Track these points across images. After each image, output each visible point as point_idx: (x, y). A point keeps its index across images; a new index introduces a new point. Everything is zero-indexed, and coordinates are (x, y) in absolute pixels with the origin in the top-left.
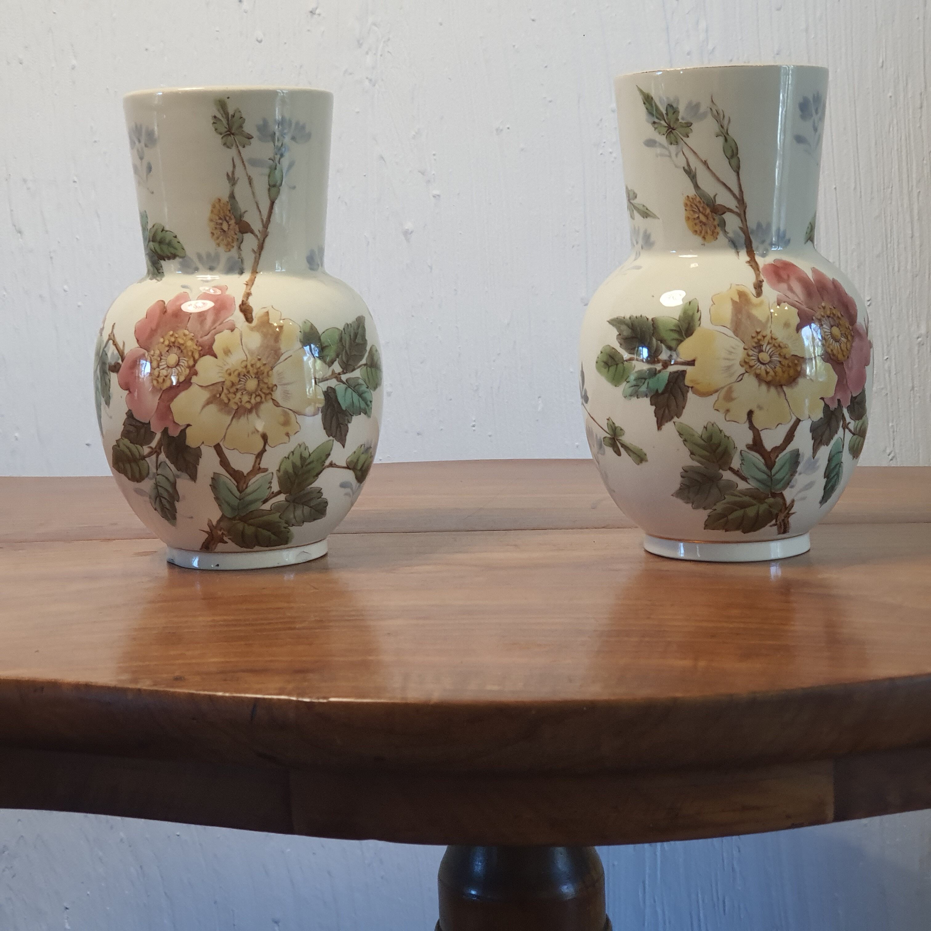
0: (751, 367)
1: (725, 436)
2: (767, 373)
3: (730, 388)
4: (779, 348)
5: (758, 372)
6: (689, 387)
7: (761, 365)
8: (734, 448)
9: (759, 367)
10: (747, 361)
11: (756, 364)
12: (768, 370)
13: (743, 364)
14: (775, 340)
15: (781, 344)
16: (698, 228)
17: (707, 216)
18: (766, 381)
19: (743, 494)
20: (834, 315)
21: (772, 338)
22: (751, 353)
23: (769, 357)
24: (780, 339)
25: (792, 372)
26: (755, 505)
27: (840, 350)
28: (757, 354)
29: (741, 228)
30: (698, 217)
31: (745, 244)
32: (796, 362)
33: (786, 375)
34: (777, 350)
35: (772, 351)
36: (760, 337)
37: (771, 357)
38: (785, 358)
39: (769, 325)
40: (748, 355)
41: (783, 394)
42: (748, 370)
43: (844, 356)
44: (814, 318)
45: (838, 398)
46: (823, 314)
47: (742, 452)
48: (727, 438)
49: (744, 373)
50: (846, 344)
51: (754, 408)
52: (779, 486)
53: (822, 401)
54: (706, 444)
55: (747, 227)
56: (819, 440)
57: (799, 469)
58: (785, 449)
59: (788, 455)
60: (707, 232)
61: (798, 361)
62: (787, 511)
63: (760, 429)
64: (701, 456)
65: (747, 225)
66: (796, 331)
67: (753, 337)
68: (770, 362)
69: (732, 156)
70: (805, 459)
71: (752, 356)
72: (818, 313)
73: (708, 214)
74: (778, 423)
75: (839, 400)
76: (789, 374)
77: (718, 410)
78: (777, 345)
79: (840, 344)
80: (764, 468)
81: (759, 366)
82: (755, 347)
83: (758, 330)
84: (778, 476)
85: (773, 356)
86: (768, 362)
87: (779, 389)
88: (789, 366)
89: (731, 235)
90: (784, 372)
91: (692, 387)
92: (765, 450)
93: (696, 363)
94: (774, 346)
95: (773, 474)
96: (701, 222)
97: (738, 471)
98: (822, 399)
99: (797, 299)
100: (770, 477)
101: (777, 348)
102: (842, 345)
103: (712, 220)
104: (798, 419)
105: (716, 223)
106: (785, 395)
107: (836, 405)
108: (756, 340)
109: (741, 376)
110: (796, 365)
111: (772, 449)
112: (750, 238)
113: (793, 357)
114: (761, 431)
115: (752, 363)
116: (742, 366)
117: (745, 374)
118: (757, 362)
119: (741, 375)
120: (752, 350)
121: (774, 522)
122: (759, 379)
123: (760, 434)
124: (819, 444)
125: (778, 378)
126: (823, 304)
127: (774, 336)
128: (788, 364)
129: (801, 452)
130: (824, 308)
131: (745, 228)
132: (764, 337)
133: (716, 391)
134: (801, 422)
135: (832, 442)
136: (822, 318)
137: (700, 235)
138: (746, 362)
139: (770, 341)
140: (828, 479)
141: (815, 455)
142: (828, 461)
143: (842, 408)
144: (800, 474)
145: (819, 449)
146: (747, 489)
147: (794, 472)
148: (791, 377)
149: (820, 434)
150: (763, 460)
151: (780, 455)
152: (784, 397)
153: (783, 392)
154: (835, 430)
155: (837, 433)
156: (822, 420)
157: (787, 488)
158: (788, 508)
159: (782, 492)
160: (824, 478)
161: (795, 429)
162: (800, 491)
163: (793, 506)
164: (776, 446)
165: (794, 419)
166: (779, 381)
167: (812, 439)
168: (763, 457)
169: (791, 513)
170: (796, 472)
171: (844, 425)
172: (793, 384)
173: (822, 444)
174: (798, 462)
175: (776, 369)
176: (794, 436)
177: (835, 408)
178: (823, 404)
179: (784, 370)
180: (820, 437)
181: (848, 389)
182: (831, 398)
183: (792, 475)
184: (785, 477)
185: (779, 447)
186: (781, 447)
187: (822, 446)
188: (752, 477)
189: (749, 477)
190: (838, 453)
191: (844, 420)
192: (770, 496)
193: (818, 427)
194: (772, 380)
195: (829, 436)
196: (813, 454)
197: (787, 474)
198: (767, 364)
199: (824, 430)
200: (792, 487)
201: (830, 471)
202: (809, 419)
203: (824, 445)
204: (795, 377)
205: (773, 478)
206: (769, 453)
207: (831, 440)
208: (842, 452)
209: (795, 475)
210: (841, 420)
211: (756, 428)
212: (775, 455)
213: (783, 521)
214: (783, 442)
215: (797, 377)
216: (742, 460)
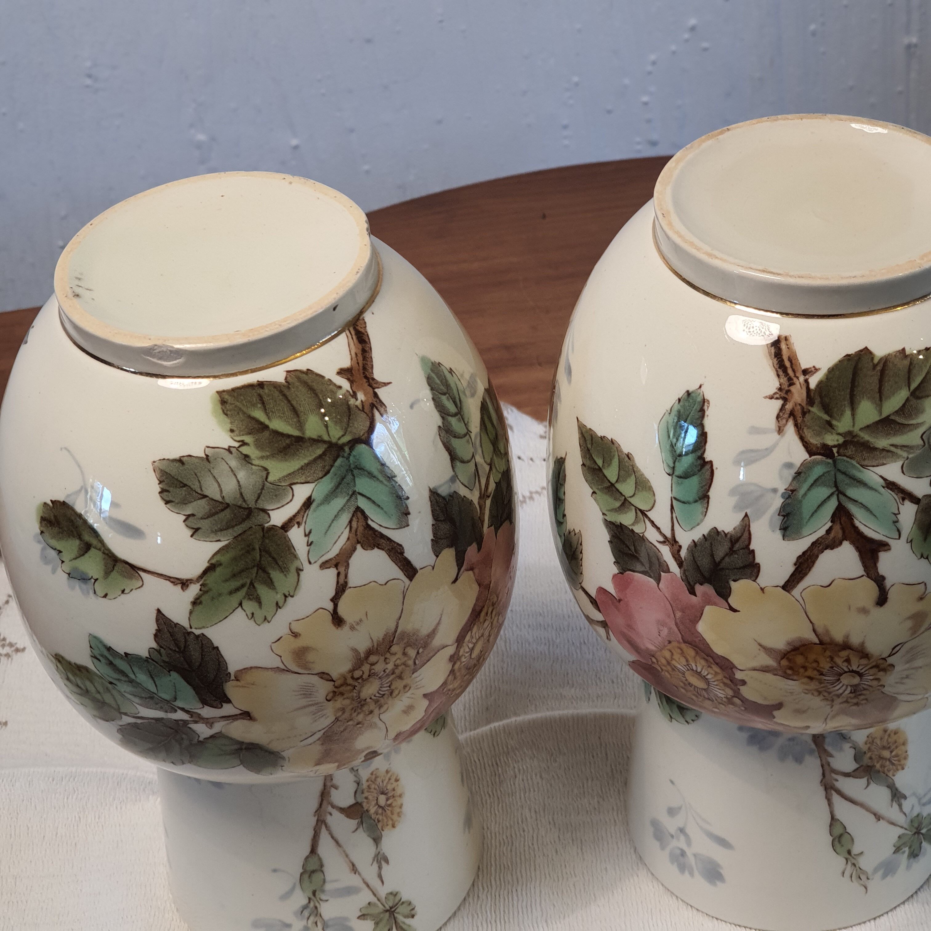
0: (876, 666)
2: (847, 660)
3: (914, 633)
4: (821, 689)
5: (864, 661)
7: (858, 670)
8: (911, 541)
9: (861, 668)
10: (881, 673)
11: (866, 670)
12: (846, 664)
13: (889, 668)
14: (826, 700)
15: (816, 693)
16: (893, 738)
17: (880, 757)
18: (851, 649)
19: (888, 451)
21: (832, 701)
22: (873, 683)
23: (842, 680)
24: (818, 699)
25: (800, 660)
26: (861, 429)
28: (862, 682)
29: (831, 756)
30: (891, 752)
31: (824, 738)
32: (790, 672)
33: (812, 656)
34: (824, 688)
35: (834, 687)
36: (854, 701)
37: (839, 680)
38: (811, 678)
39: (833, 712)
40: (879, 679)
41: (820, 630)
42: (881, 661)
43: (681, 649)
45: (694, 597)
47: (898, 537)
48: (924, 555)
49: (889, 656)
51: (874, 609)
52: (818, 471)
53: (735, 606)
55: (821, 757)
56: (737, 546)
57: (778, 502)
58: (813, 544)
59: (805, 530)
60: (881, 739)
61: (785, 672)
62: (789, 406)
63: (864, 578)
65: (821, 760)
66: (784, 703)
67: (866, 699)
68: (841, 675)
69: (841, 836)
70: (766, 518)
71: (872, 679)
73: (878, 762)
74: (828, 588)
75: (692, 592)
76: (806, 658)
78: (825, 693)
80: (854, 509)
82: (865, 689)
83: (854, 707)
84: (823, 492)
85: (833, 681)
86: (845, 675)
87: (826, 639)
88: (804, 667)
89: (847, 745)
90: (816, 661)
92: (853, 543)
94: (829, 692)
95: (835, 497)
96: (889, 748)
97: (903, 499)
98: (735, 611)
100: (840, 493)
103: (873, 756)
104: (788, 591)
105: (868, 755)
106: (814, 631)
107: (699, 589)
108: (862, 697)
109: (894, 652)
110: (790, 668)
111: (840, 544)
112: (816, 746)
113: (795, 677)
114: (863, 576)
115: (873, 671)
116: (891, 665)
117: (887, 655)
118: (863, 674)
119: (894, 654)
120: (871, 686)
121: (813, 381)
122: (862, 652)
123: (865, 571)
124: (738, 540)
125: (828, 653)
128: (806, 670)
129: (778, 534)
132: (846, 701)
134: (782, 583)
135: (703, 529)
136: (725, 703)
137: (891, 731)
138: (885, 670)
139: (836, 697)
140: (699, 453)
141: (743, 519)
142: (708, 497)
143: (684, 578)
144: (775, 491)
145: (734, 529)
146: (884, 464)
147: (789, 497)
148: (802, 654)
149: (736, 556)
150: (857, 523)
151: (822, 532)
152: (816, 627)
153: (818, 634)
154: (699, 548)
155: (693, 544)
156: (733, 578)
157: (799, 465)
158: (786, 416)
159: (810, 457)
160: (711, 462)
161: (792, 575)
162: (768, 451)
163: (778, 417)
164: (832, 549)
165: (796, 591)
166: (825, 650)
167: (753, 551)
168: (856, 529)
169: (777, 398)
170: (783, 496)
171: (676, 547)
172: (797, 644)
173: (729, 536)
174: (782, 516)
175: (830, 665)
176: (795, 564)
177: (701, 584)
178: (730, 600)
179: (815, 665)
180: (735, 549)
181: (669, 599)
182: (712, 605)
183: (793, 491)
184: (809, 490)
185: (826, 549)
186: (821, 547)
187: (728, 533)
188: (876, 490)
189: (882, 490)
190: (684, 502)
191: (677, 556)
192: (835, 450)
193: (740, 568)
194: (840, 651)
195: (711, 544)
196: (748, 523)
197: (805, 494)
198: (846, 672)
199: (727, 559)
200: (789, 465)
201: (699, 471)
202: (763, 586)
203: (723, 531)
204: (793, 653)
205: (834, 489)
206: (845, 538)
207: (707, 535)
208: (671, 498)
209: (786, 489)
210: (683, 559)
211: (872, 580)
212: (832, 535)
213: (790, 379)
214: (817, 557)
215: (789, 652)
216: (896, 522)
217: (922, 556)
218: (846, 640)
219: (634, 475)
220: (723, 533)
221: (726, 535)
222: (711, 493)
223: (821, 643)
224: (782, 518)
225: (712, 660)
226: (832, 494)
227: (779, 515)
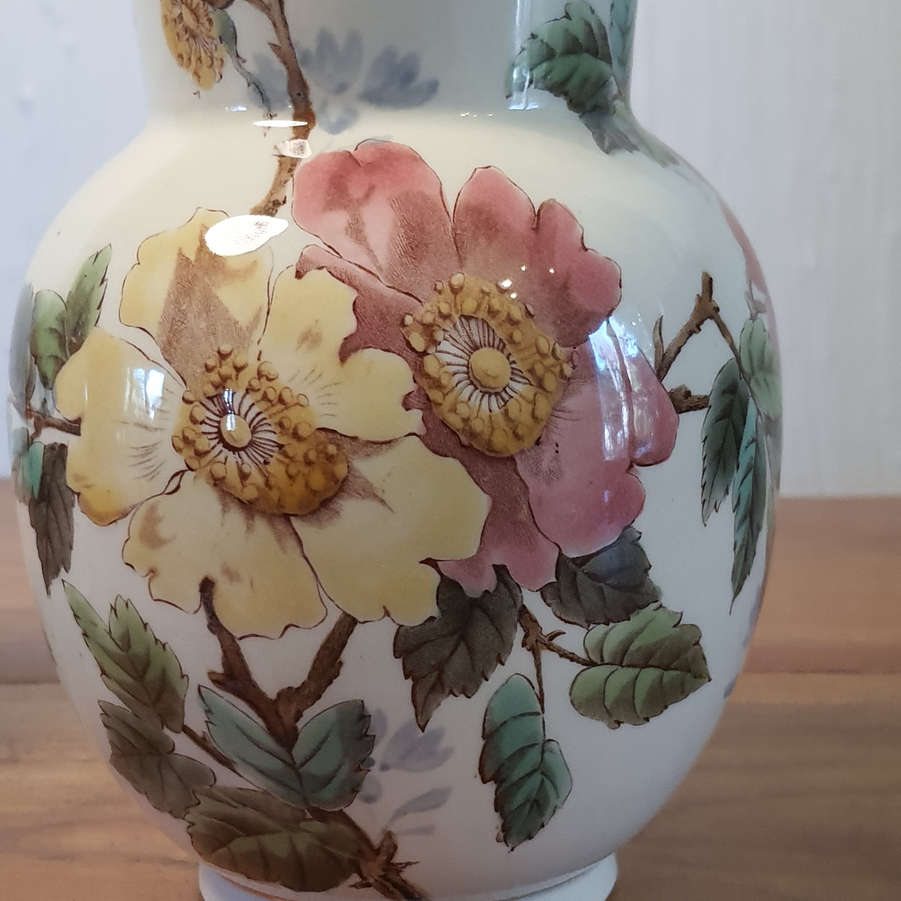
0: (200, 454)
1: (157, 640)
2: (244, 476)
3: (153, 509)
4: (280, 407)
5: (219, 470)
6: (73, 492)
7: (226, 451)
8: (183, 676)
9: (221, 458)
10: (191, 435)
11: (213, 448)
12: (246, 469)
13: (180, 444)
14: (269, 380)
15: (287, 397)
16: (183, 47)
17: (194, 12)
18: (239, 500)
19: (239, 802)
20: (492, 312)
21: (260, 375)
22: (201, 413)
23: (249, 431)
24: (283, 381)
25: (318, 479)
27: (500, 420)
28: (218, 419)
29: (275, 48)
30: (181, 16)
31: (290, 94)
32: (332, 449)
33: (299, 487)
34: (274, 410)
35: (258, 414)
36: (227, 369)
37: (254, 431)
38: (296, 435)
39: (257, 334)
40: (193, 420)
41: (291, 543)
42: (194, 464)
43: (517, 437)
44: (408, 320)
45: (498, 562)
46: (445, 309)
47: (202, 689)
48: (160, 645)
49: (183, 472)
50: (534, 402)
51: (216, 574)
52: (328, 793)
53: (429, 569)
54: (122, 653)
55: (291, 45)
56: (432, 678)
57: (378, 753)
58: (319, 697)
59: (332, 715)
60: (200, 59)
61: (339, 447)
63: (237, 634)
64: (121, 684)
65: (289, 39)
66: (338, 360)
67: (209, 369)
68: (252, 443)
70: (392, 729)
71: (202, 422)
72: (427, 306)
73: (198, 5)
74: (288, 623)
75: (500, 570)
76: (307, 485)
77: (132, 567)
78: (272, 395)
79: (506, 402)
80: (269, 741)
81: (221, 452)
82: (210, 398)
83: (225, 348)
84: (317, 768)
85: (260, 429)
86: (245, 443)
87: (281, 526)
88: (309, 463)
89: (250, 66)
90: (290, 477)
91: (78, 494)
92: (261, 694)
93: (84, 428)
94: (265, 397)
95: (298, 760)
96: (187, 30)
97: (204, 739)
98: (430, 562)
99: (365, 261)
100: (291, 765)
101: (273, 406)
102: (513, 407)
103: (207, 24)
104: (346, 615)
105: (215, 32)
106: (300, 542)
107: (490, 582)
108: (214, 377)
109: (177, 478)
110: (330, 458)
111: (279, 695)
112: (300, 75)
113: (322, 435)
114: (241, 638)
115: (203, 444)
116: (178, 450)
117: (186, 474)
118: (217, 440)
119: (176, 474)
120: (202, 404)
121: (356, 878)
122: (223, 491)
123: (239, 648)
124: (432, 689)
125: (274, 495)
126: (457, 279)
127: (265, 369)
128: (306, 456)
129: (371, 708)
130: (455, 291)
131: (285, 47)
132: (238, 369)
133: (125, 515)
134: (358, 628)
135: (488, 689)
136: (439, 321)
137: (188, 67)
138: (185, 439)
139: (255, 384)
140: (504, 785)
141: (427, 722)
142: (484, 737)
143: (516, 591)
144: (384, 767)
145: (439, 704)
146: (241, 789)
147: (362, 762)
148: (314, 493)
149: (433, 663)
150: (259, 720)
151: (308, 714)
152: (298, 550)
153: (293, 536)
154: (494, 655)
155: (503, 660)
156: (435, 623)
157: (356, 801)
158: (383, 849)
159: (341, 810)
160: (484, 781)
161: (343, 645)
162: (401, 812)
163: (395, 847)
164: (290, 688)
165: (334, 617)
166: (280, 504)
167: (406, 677)
168: (261, 715)
169: (402, 864)
170: (372, 763)
171: (532, 639)
172: (324, 514)
173: (447, 691)
174: (367, 736)
175: (268, 467)
176: (341, 664)
177: (486, 591)
178: (436, 579)
179: (293, 470)
180: (437, 673)
181: (540, 535)
182: (466, 560)
183: (359, 769)
184: (336, 771)
185: (298, 689)
186: (307, 691)
187: (448, 696)
188: (244, 760)
189: (235, 759)
190: (522, 715)
191: (530, 624)
192: (309, 816)
193: (425, 643)
194: (257, 499)
195: (473, 670)
196: (419, 718)
197: (340, 767)
198: (243, 449)
199: (447, 652)
200: (369, 799)
201: (502, 765)
202: (386, 618)
203: (456, 696)
204: (330, 494)
205: (301, 770)
206: (275, 702)
207: (481, 682)
208: (543, 712)
209: (369, 771)
210: (519, 625)
211: (226, 631)
212: (293, 710)
213: (388, 880)
214: (309, 677)
215: (336, 495)
216: (208, 711)
217: (164, 646)
218: (250, 522)
219: (608, 708)
220: (456, 693)
221: (451, 692)
222: (481, 742)
223: (286, 517)
224: (369, 733)
225: (463, 438)
226: (303, 765)
227: (374, 736)
